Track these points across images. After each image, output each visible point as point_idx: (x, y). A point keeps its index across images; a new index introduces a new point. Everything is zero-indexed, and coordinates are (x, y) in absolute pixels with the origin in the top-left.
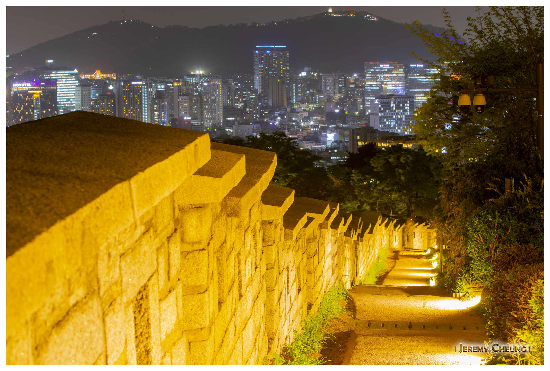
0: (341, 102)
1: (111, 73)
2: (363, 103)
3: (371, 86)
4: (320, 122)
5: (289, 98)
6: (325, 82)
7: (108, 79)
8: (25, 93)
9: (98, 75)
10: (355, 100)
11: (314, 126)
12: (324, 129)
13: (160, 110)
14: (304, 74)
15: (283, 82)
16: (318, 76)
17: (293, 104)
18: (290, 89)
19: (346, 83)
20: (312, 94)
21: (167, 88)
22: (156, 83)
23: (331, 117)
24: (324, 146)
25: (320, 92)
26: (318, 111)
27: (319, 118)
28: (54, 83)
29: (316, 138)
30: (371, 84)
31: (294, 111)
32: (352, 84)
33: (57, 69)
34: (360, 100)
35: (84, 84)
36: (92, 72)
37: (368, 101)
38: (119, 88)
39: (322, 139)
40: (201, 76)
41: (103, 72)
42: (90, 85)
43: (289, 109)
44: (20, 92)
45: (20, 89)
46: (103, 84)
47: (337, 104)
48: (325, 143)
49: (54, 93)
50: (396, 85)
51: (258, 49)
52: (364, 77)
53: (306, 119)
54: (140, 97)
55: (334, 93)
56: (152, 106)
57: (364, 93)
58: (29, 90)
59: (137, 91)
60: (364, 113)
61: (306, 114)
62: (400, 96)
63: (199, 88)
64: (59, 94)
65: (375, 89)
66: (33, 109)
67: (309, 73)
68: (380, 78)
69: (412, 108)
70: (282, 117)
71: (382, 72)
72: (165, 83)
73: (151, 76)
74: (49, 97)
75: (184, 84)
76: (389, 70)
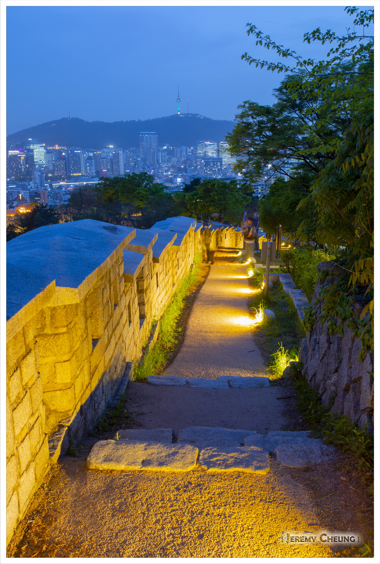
0: (185, 162)
1: (64, 146)
2: (196, 163)
3: (200, 153)
4: (173, 172)
5: (158, 161)
6: (176, 152)
7: (62, 149)
8: (15, 156)
9: (57, 147)
10: (192, 161)
11: (171, 175)
12: (176, 177)
13: (91, 166)
14: (165, 147)
15: (154, 152)
16: (173, 148)
17: (160, 163)
18: (158, 156)
19: (187, 152)
20: (170, 158)
22: (88, 152)
23: (180, 170)
24: (176, 185)
25: (174, 157)
26: (173, 167)
27: (173, 170)
28: (32, 151)
29: (171, 181)
30: (200, 152)
31: (160, 167)
32: (190, 152)
33: (34, 144)
34: (194, 161)
35: (48, 152)
36: (53, 145)
37: (198, 161)
38: (68, 154)
39: (175, 181)
40: (112, 149)
41: (59, 146)
42: (52, 153)
43: (158, 166)
45: (13, 154)
46: (60, 152)
47: (183, 163)
48: (176, 183)
49: (32, 157)
50: (213, 153)
51: (142, 134)
52: (196, 149)
53: (166, 171)
54: (79, 159)
55: (181, 158)
56: (86, 164)
57: (197, 158)
58: (18, 154)
59: (77, 155)
60: (197, 168)
61: (166, 168)
62: (215, 159)
63: (111, 155)
64: (35, 156)
65: (202, 155)
66: (21, 165)
67: (168, 147)
68: (205, 149)
69: (221, 165)
70: (154, 170)
71: (206, 146)
72: (93, 152)
73: (85, 148)
74: (30, 159)
75: (103, 153)
76: (210, 145)
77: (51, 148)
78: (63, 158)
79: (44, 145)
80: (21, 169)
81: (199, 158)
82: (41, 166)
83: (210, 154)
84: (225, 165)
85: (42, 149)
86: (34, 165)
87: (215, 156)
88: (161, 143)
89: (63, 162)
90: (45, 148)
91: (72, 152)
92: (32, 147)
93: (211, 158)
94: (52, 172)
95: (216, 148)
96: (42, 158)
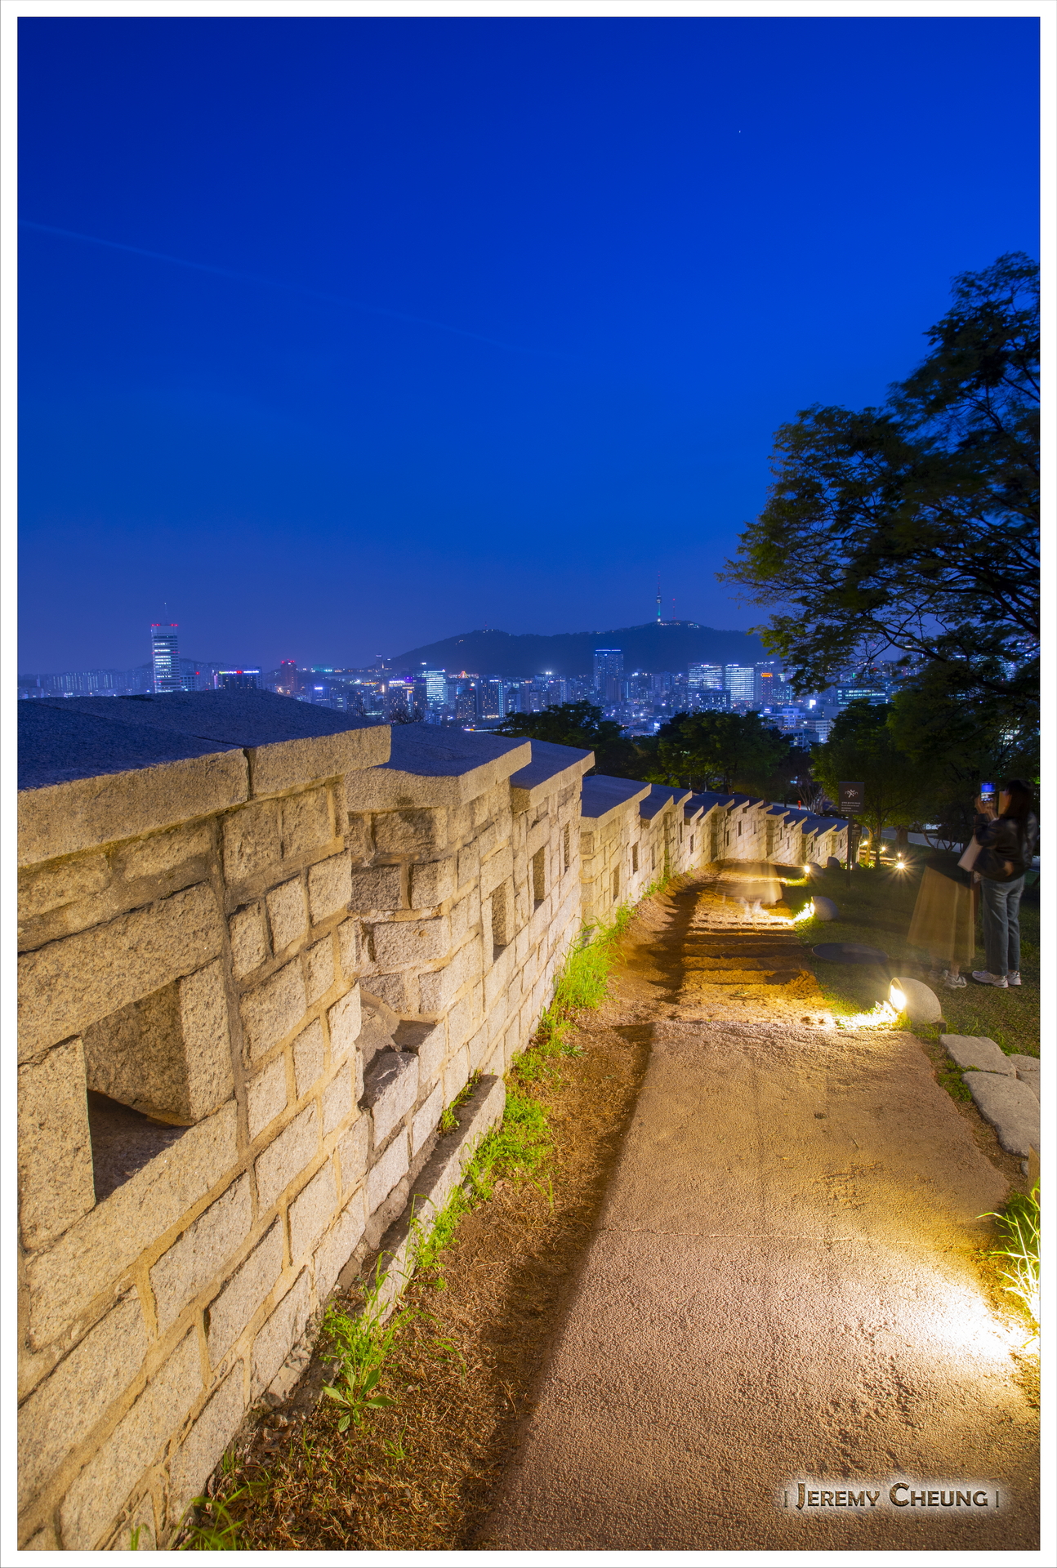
0: (668, 697)
2: (686, 698)
3: (693, 683)
4: (649, 714)
5: (623, 695)
6: (654, 681)
8: (399, 689)
9: (464, 675)
10: (680, 696)
12: (652, 721)
13: (514, 703)
14: (636, 674)
15: (617, 681)
16: (648, 675)
17: (626, 699)
18: (623, 687)
19: (671, 681)
20: (643, 691)
21: (521, 685)
22: (512, 681)
23: (658, 710)
25: (649, 688)
26: (648, 704)
27: (647, 710)
28: (424, 680)
29: (644, 728)
30: (693, 681)
31: (626, 705)
32: (676, 682)
33: (427, 670)
34: (683, 695)
35: (450, 682)
36: (459, 672)
37: (690, 696)
39: (649, 727)
40: (549, 676)
41: (467, 673)
42: (456, 683)
43: (622, 703)
44: (394, 688)
45: (396, 686)
46: (467, 681)
47: (664, 699)
48: (652, 731)
49: (424, 689)
50: (715, 683)
51: (597, 653)
52: (686, 676)
53: (637, 712)
54: (497, 692)
55: (662, 690)
56: (507, 701)
57: (687, 690)
59: (494, 687)
60: (687, 705)
61: (637, 707)
62: (718, 691)
63: (547, 685)
64: (429, 690)
65: (696, 686)
66: (407, 702)
67: (640, 674)
68: (701, 677)
69: (729, 701)
70: (617, 710)
71: (703, 671)
72: (519, 681)
73: (507, 676)
74: (420, 692)
75: (535, 682)
76: (709, 669)
77: (456, 676)
78: (472, 692)
79: (444, 671)
80: (407, 708)
81: (690, 690)
82: (436, 704)
83: (710, 685)
84: (735, 702)
85: (441, 678)
86: (427, 703)
87: (718, 687)
88: (629, 668)
89: (471, 697)
90: (445, 676)
91: (486, 681)
92: (424, 675)
93: (711, 690)
94: (454, 713)
95: (720, 675)
96: (440, 691)
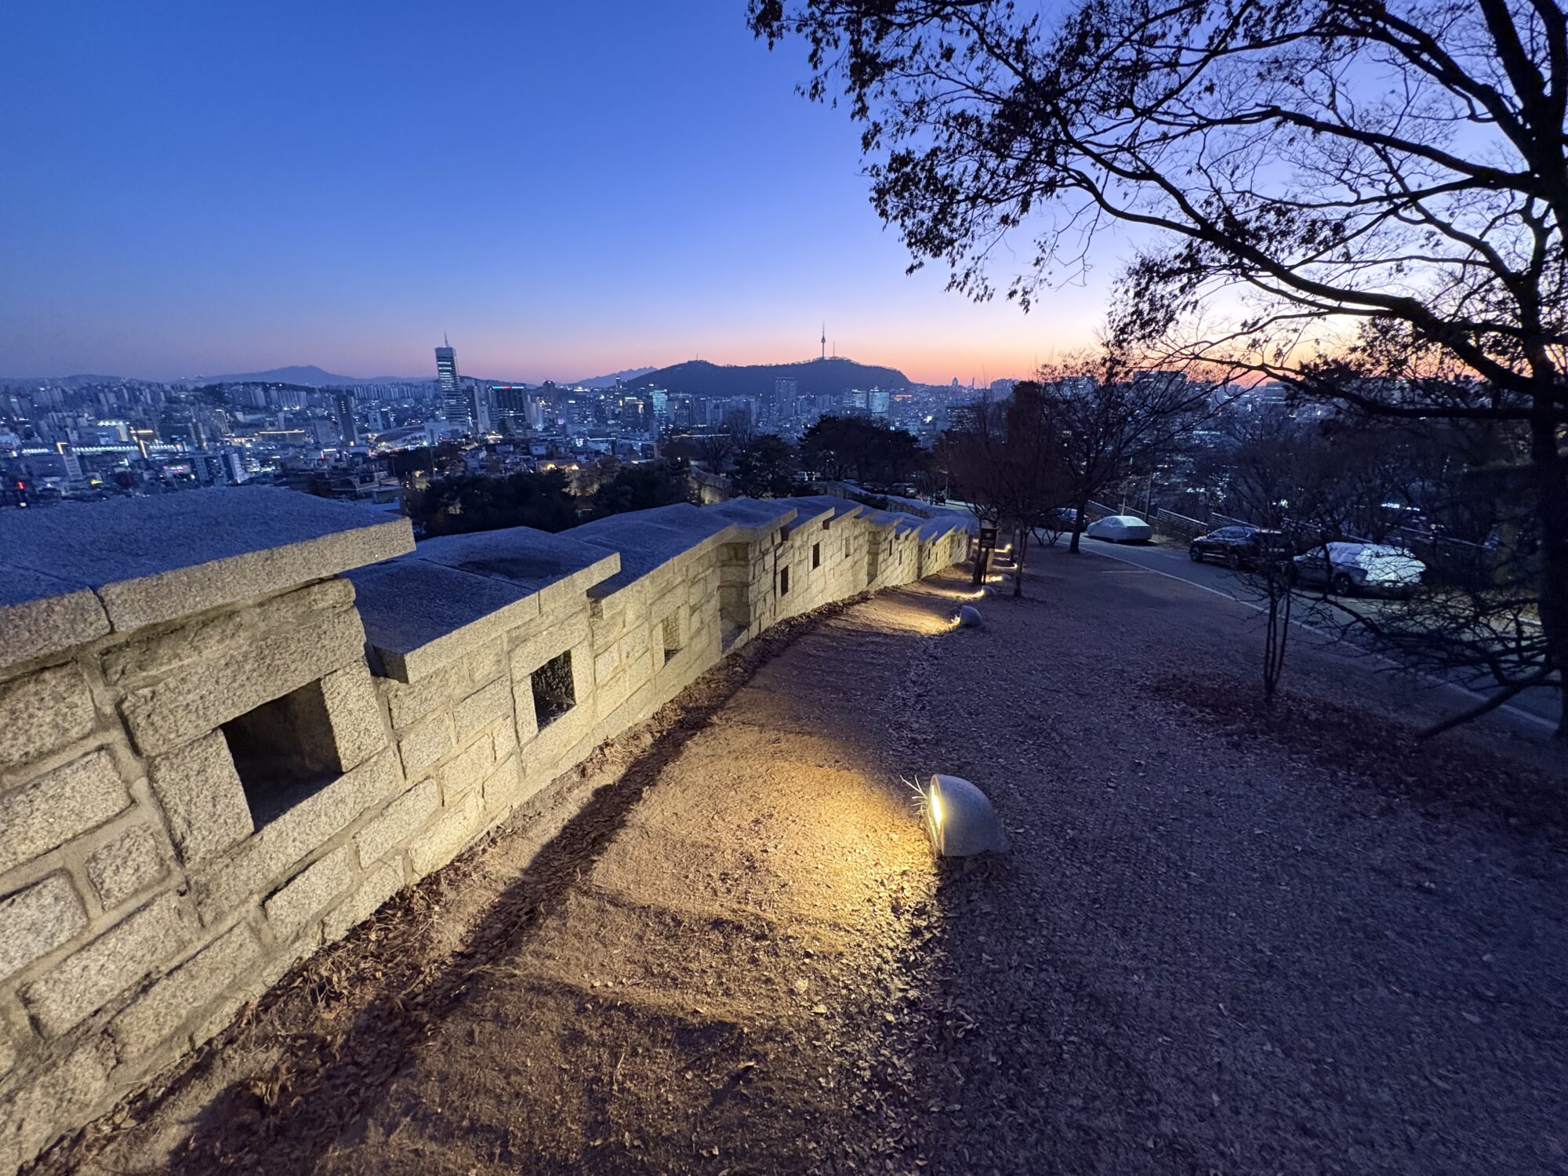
1: (688, 395)
7: (686, 397)
36: (677, 393)
38: (692, 402)
41: (682, 394)
42: (674, 400)
62: (864, 410)
69: (870, 417)
77: (674, 395)
78: (687, 407)
79: (666, 391)
81: (842, 407)
82: (661, 415)
83: (858, 405)
84: (874, 417)
85: (664, 396)
86: (656, 414)
87: (863, 406)
88: (800, 392)
89: (685, 412)
90: (667, 394)
91: (697, 400)
92: (651, 393)
93: (858, 409)
94: (673, 422)
95: (865, 397)
96: (663, 406)
